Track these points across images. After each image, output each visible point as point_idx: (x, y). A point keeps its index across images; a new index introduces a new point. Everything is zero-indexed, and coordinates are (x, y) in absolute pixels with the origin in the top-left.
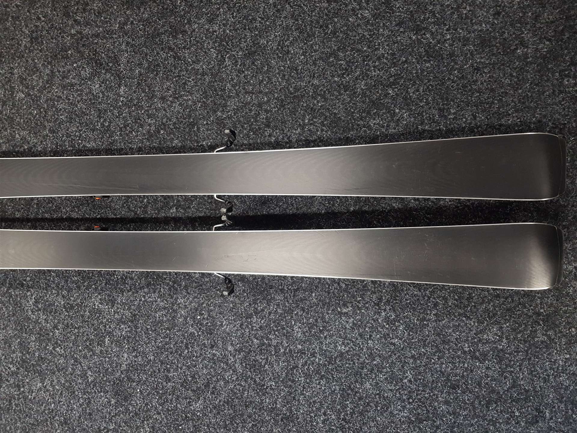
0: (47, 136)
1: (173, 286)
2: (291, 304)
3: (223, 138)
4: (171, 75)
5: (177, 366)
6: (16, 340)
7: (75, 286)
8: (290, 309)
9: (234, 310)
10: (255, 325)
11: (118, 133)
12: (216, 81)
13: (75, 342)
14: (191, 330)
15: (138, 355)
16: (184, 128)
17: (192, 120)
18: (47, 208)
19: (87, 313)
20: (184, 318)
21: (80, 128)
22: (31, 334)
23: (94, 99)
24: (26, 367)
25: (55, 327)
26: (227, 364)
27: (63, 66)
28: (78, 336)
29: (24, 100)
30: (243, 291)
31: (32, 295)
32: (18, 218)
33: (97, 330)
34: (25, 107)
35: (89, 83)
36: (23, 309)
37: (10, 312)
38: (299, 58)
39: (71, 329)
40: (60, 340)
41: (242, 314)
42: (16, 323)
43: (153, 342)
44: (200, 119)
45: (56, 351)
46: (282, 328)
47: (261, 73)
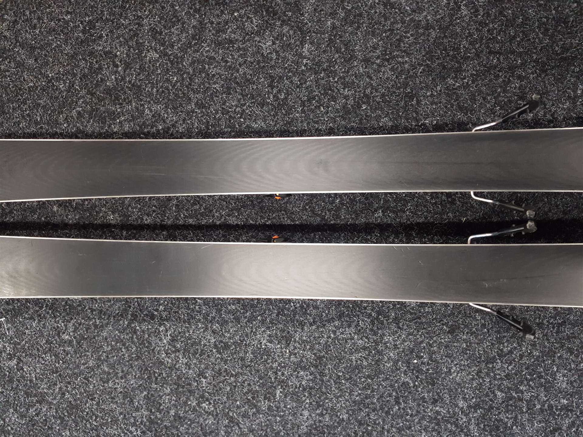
0: (193, 111)
1: (377, 318)
2: (553, 343)
3: (454, 115)
4: (379, 29)
5: (383, 428)
6: (142, 392)
7: (232, 317)
8: (551, 350)
9: (468, 352)
10: (498, 372)
11: (300, 109)
12: (445, 36)
13: (230, 395)
14: (404, 378)
15: (325, 412)
16: (397, 101)
17: (409, 90)
18: (192, 211)
19: (250, 356)
20: (394, 363)
21: (242, 102)
22: (164, 384)
23: (264, 62)
24: (156, 430)
25: (201, 374)
26: (456, 426)
27: (218, 15)
28: (235, 386)
29: (158, 61)
30: (481, 326)
31: (167, 331)
32: (148, 225)
33: (263, 378)
34: (159, 71)
35: (257, 39)
36: (153, 350)
37: (132, 354)
38: (570, 7)
39: (224, 377)
40: (208, 393)
41: (480, 358)
42: (142, 369)
43: (347, 394)
44: (422, 89)
45: (201, 407)
46: (538, 377)
47: (512, 26)
